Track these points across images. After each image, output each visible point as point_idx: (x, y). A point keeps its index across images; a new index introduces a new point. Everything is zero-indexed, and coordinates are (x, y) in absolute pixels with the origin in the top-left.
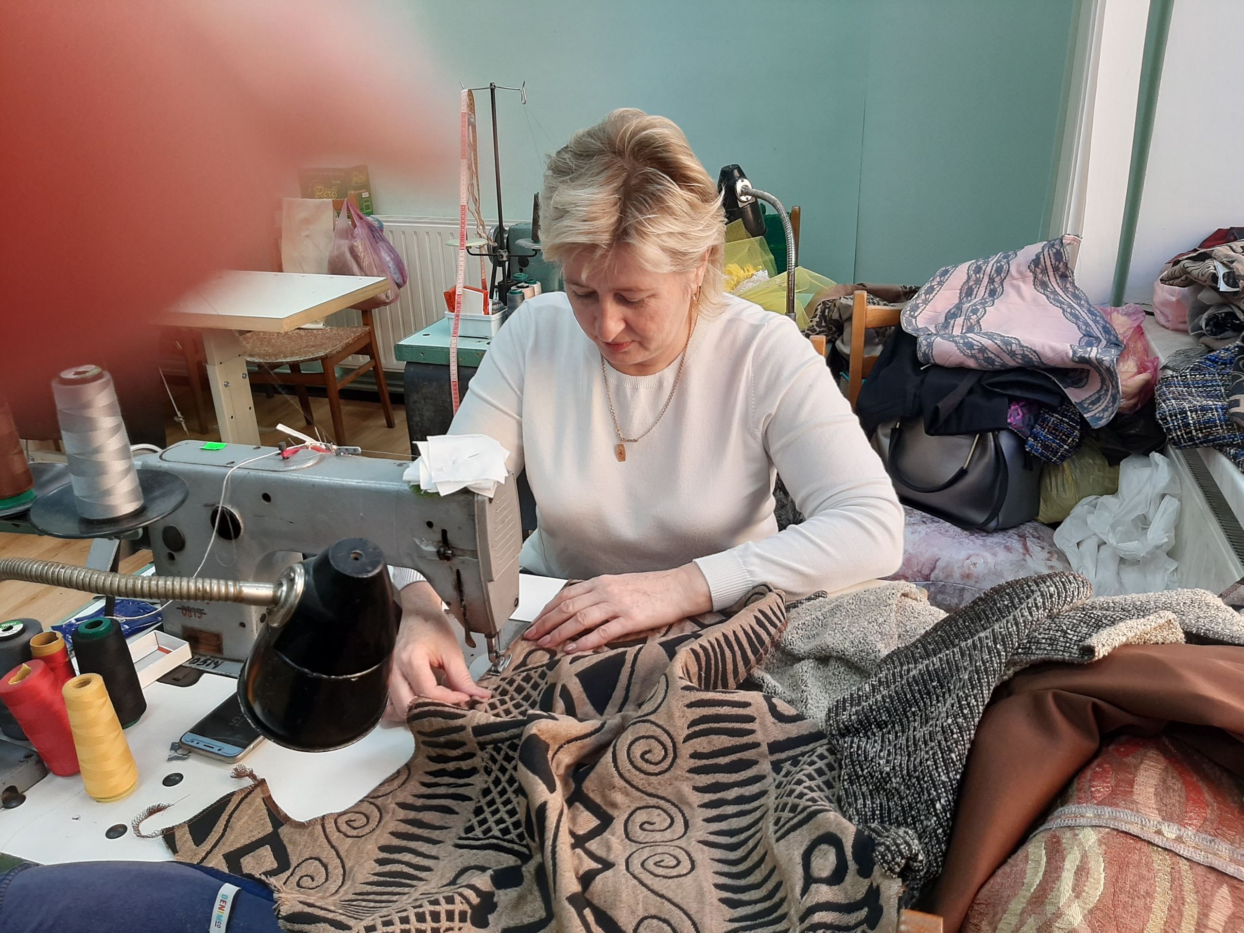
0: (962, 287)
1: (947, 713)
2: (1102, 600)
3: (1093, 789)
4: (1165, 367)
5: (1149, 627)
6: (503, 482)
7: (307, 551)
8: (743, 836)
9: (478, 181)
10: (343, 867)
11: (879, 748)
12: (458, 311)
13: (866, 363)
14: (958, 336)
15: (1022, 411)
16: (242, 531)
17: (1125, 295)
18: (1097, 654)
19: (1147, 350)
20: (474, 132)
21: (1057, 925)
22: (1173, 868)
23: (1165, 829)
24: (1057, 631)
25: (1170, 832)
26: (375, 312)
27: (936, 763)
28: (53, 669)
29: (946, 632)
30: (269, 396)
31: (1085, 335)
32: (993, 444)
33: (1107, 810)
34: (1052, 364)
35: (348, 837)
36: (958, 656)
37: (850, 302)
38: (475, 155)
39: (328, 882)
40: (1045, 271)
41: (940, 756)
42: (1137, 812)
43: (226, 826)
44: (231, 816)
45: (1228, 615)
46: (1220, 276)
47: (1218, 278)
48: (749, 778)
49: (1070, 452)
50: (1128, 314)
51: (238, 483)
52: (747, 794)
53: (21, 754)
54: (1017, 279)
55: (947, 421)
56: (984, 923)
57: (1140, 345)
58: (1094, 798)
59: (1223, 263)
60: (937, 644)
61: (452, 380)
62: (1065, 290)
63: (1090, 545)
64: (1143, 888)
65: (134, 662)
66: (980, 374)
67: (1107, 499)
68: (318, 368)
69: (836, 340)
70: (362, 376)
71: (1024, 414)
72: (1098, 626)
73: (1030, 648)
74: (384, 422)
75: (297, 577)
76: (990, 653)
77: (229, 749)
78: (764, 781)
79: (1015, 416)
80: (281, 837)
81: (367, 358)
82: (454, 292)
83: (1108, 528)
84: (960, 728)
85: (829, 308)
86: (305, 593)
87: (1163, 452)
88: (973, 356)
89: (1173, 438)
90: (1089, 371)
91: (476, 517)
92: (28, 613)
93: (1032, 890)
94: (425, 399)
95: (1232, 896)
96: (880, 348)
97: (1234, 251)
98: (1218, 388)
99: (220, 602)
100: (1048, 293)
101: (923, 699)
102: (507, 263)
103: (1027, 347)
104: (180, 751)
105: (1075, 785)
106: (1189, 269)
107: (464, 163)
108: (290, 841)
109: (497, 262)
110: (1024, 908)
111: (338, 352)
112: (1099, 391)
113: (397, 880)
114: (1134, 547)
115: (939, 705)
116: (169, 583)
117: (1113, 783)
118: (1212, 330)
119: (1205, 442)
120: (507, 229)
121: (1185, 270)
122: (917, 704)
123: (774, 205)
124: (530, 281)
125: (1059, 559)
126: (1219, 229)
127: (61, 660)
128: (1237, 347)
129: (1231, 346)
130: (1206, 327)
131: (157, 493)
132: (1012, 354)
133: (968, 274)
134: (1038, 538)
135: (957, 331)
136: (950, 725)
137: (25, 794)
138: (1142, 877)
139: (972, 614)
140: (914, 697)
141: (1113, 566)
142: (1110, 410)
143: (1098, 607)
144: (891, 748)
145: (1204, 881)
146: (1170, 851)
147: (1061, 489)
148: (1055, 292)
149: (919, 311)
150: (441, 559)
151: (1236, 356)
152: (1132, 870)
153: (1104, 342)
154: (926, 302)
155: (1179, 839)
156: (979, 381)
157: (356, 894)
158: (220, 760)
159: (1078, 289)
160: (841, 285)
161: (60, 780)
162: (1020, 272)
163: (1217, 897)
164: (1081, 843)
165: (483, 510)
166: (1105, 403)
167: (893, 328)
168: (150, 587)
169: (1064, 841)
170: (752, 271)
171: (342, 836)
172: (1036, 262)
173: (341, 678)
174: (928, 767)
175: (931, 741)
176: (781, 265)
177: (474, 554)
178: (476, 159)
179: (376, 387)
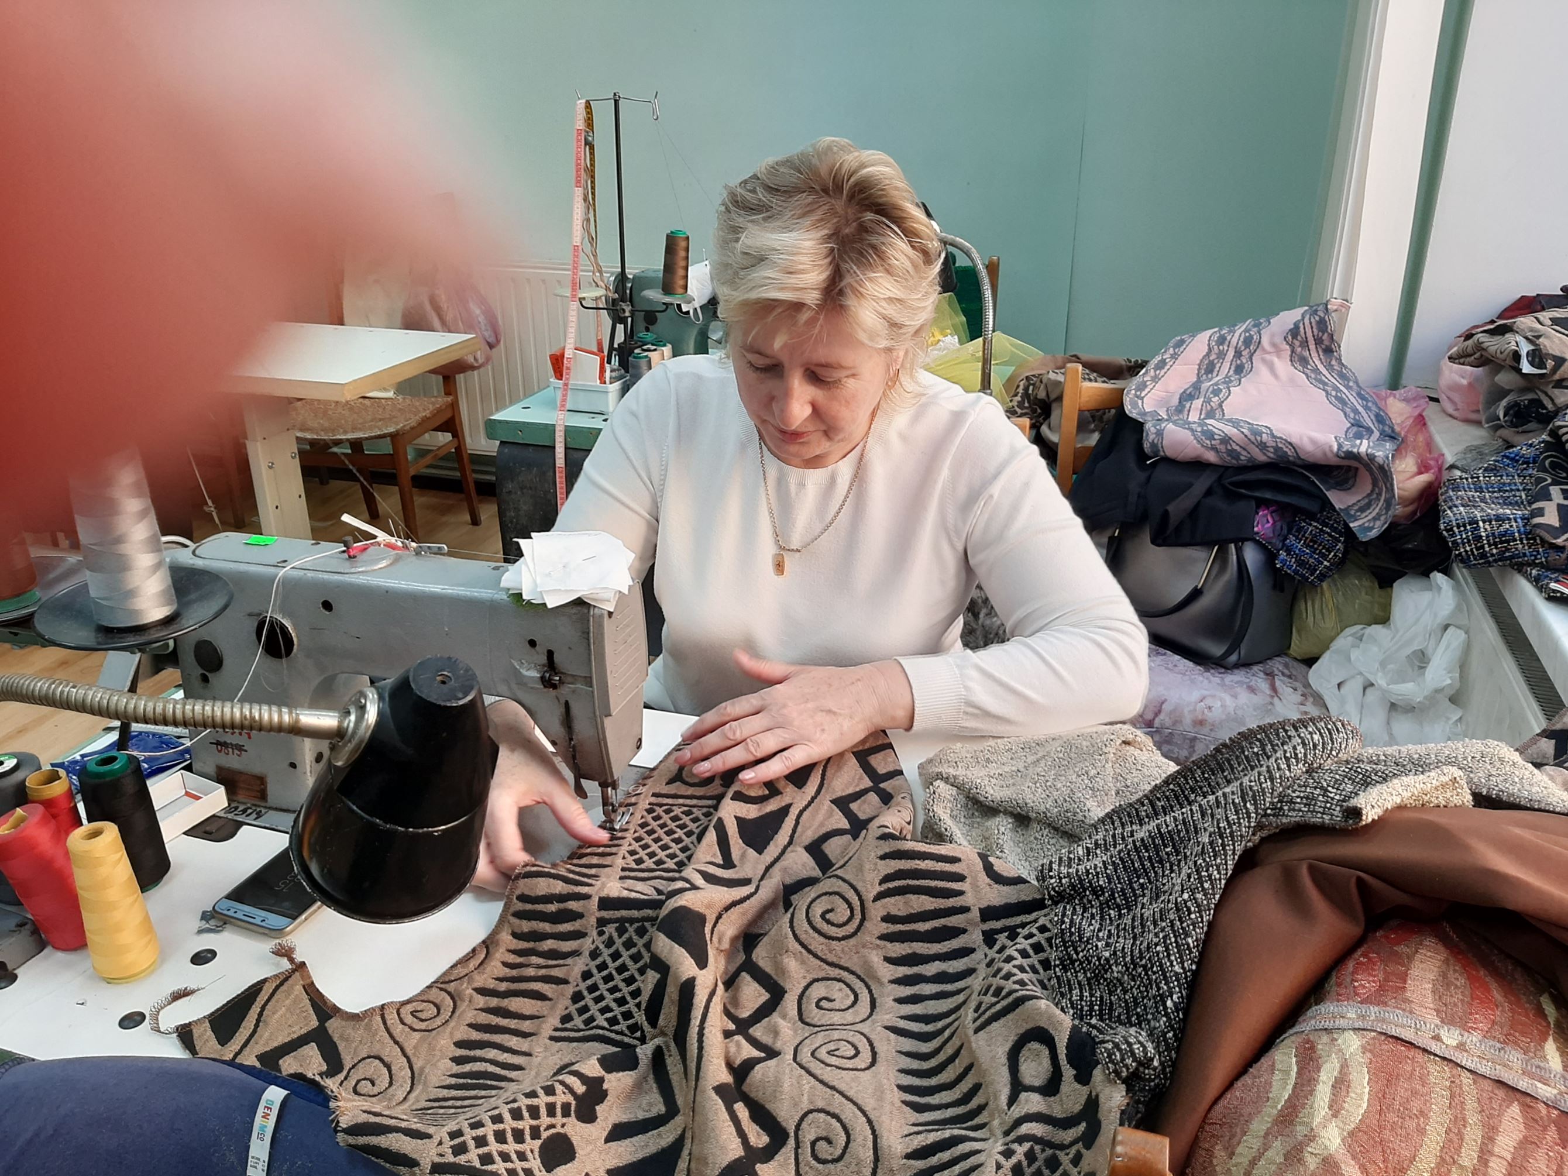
0: (1201, 361)
1: (1182, 886)
2: (1371, 751)
3: (1356, 984)
4: (1452, 467)
5: (1429, 785)
6: (626, 592)
7: (377, 673)
8: (940, 1024)
9: (595, 216)
10: (411, 1068)
11: (1098, 926)
12: (567, 379)
13: (1078, 454)
14: (1195, 423)
15: (1272, 517)
16: (295, 647)
17: (1404, 376)
18: (1364, 817)
19: (1430, 444)
20: (592, 154)
21: (1309, 1149)
22: (1452, 1082)
23: (1444, 1033)
24: (1316, 788)
25: (1451, 1037)
26: (460, 378)
27: (1167, 950)
28: (54, 816)
29: (1179, 785)
30: (322, 483)
31: (1353, 425)
32: (1235, 557)
33: (1374, 1009)
34: (1311, 460)
35: (415, 1030)
36: (1197, 816)
37: (1061, 378)
38: (593, 182)
39: (394, 1087)
40: (1305, 344)
41: (1173, 940)
42: (1411, 1012)
43: (258, 1021)
44: (263, 1008)
45: (1527, 773)
46: (1524, 353)
47: (1520, 356)
48: (954, 950)
49: (1331, 570)
50: (1406, 400)
51: (291, 586)
52: (951, 970)
53: (12, 923)
54: (1269, 353)
55: (1178, 529)
56: (1217, 1148)
57: (1421, 438)
58: (1357, 994)
59: (1527, 338)
60: (1168, 800)
61: (558, 465)
62: (1329, 367)
63: (1354, 687)
64: (1416, 1105)
65: (156, 808)
66: (1221, 471)
67: (1376, 630)
68: (386, 448)
69: (1042, 424)
70: (442, 459)
71: (1274, 522)
72: (1366, 782)
73: (1281, 809)
74: (468, 518)
75: (368, 704)
76: (1237, 813)
77: (274, 920)
78: (973, 956)
79: (1264, 524)
80: (330, 1032)
81: (448, 436)
82: (563, 355)
83: (1377, 665)
84: (1198, 906)
85: (1034, 385)
86: (379, 723)
87: (1447, 572)
88: (1213, 448)
89: (1460, 554)
90: (1357, 469)
91: (591, 635)
92: (24, 745)
93: (1279, 1107)
94: (522, 489)
95: (1525, 1117)
96: (1095, 437)
97: (1541, 323)
98: (1518, 494)
99: (272, 733)
100: (1308, 371)
101: (1154, 868)
102: (629, 320)
103: (1281, 438)
104: (213, 922)
105: (1333, 980)
106: (1485, 345)
107: (579, 192)
108: (341, 1037)
109: (617, 318)
110: (1268, 1129)
111: (412, 428)
112: (1369, 495)
113: (481, 1081)
114: (1409, 690)
115: (1173, 875)
116: (208, 708)
117: (1381, 976)
118: (1512, 421)
119: (1500, 560)
120: (630, 276)
121: (1479, 347)
122: (1147, 875)
123: (968, 254)
124: (659, 343)
125: (1314, 704)
126: (1523, 297)
127: (64, 805)
128: (1543, 442)
129: (1536, 441)
130: (1504, 416)
131: (193, 596)
132: (1262, 446)
133: (1209, 345)
134: (1290, 677)
135: (1194, 417)
136: (1185, 902)
137: (16, 972)
138: (1415, 1093)
139: (1213, 764)
140: (1143, 865)
141: (1381, 714)
142: (1382, 518)
143: (1365, 760)
144: (1113, 928)
145: (1491, 1098)
146: (1451, 1061)
147: (1319, 616)
148: (1316, 370)
149: (1147, 390)
150: (545, 687)
151: (1541, 453)
152: (1404, 1084)
153: (1377, 434)
154: (1156, 379)
155: (1461, 1047)
156: (1220, 478)
157: (430, 1100)
158: (264, 934)
159: (1346, 368)
160: (1049, 357)
161: (60, 955)
162: (1274, 345)
163: (1506, 1118)
164: (1340, 1050)
165: (600, 626)
166: (1377, 510)
167: (1113, 411)
168: (183, 712)
169: (1320, 1047)
170: (939, 337)
171: (407, 1029)
172: (1294, 332)
173: (420, 831)
174: (1158, 953)
175: (1162, 920)
176: (974, 328)
177: (588, 681)
178: (593, 188)
179: (458, 474)
